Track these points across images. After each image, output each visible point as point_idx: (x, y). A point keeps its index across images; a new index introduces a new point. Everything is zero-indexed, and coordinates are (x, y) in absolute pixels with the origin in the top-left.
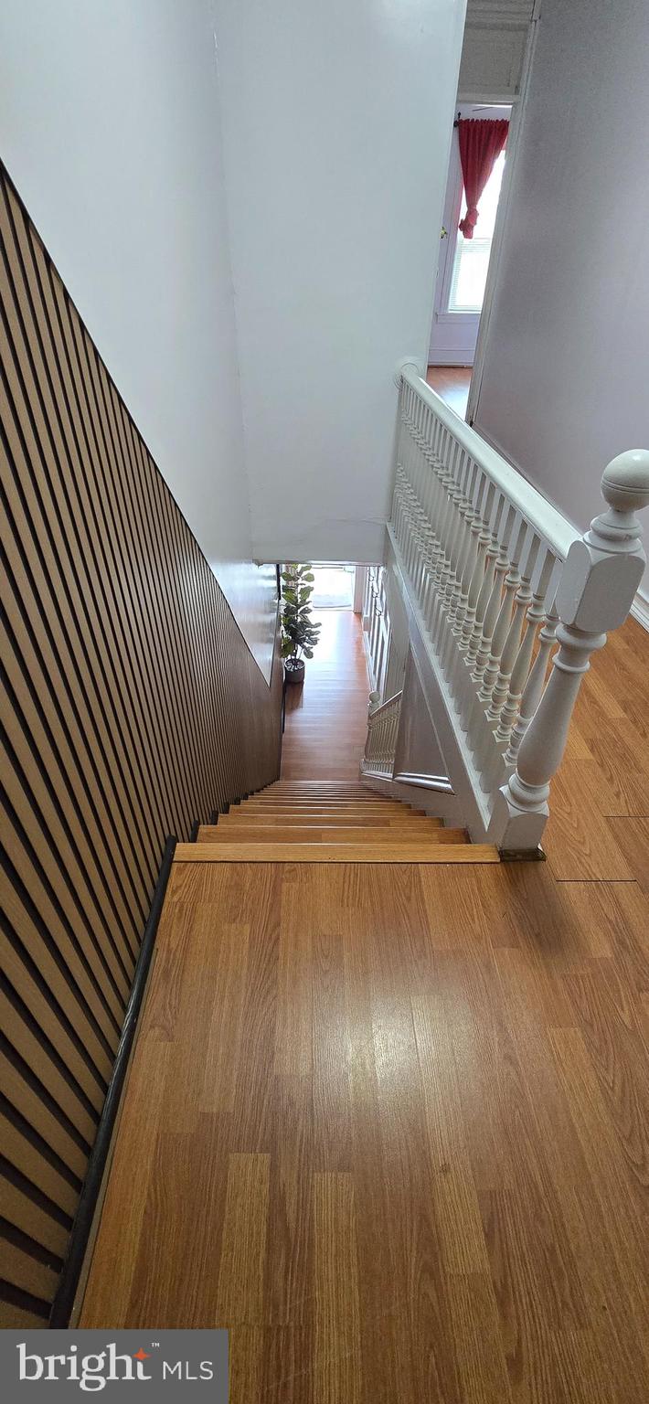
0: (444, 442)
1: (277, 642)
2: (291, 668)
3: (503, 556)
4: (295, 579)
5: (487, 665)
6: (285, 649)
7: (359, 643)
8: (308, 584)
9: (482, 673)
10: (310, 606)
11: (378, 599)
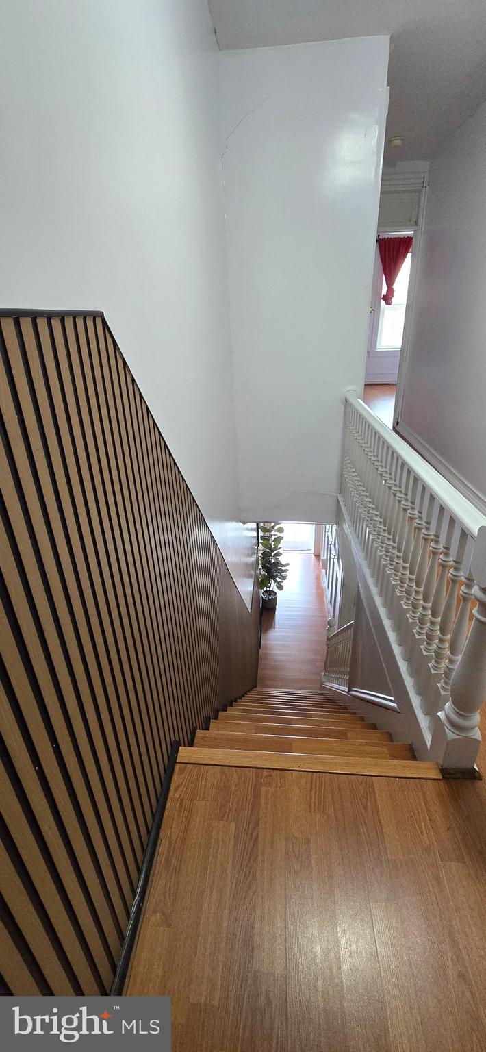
0: (378, 445)
1: (256, 577)
2: (266, 597)
3: (428, 529)
4: (270, 531)
5: (420, 610)
6: (262, 582)
7: (318, 578)
8: (279, 535)
9: (418, 615)
10: (281, 551)
11: (332, 546)
